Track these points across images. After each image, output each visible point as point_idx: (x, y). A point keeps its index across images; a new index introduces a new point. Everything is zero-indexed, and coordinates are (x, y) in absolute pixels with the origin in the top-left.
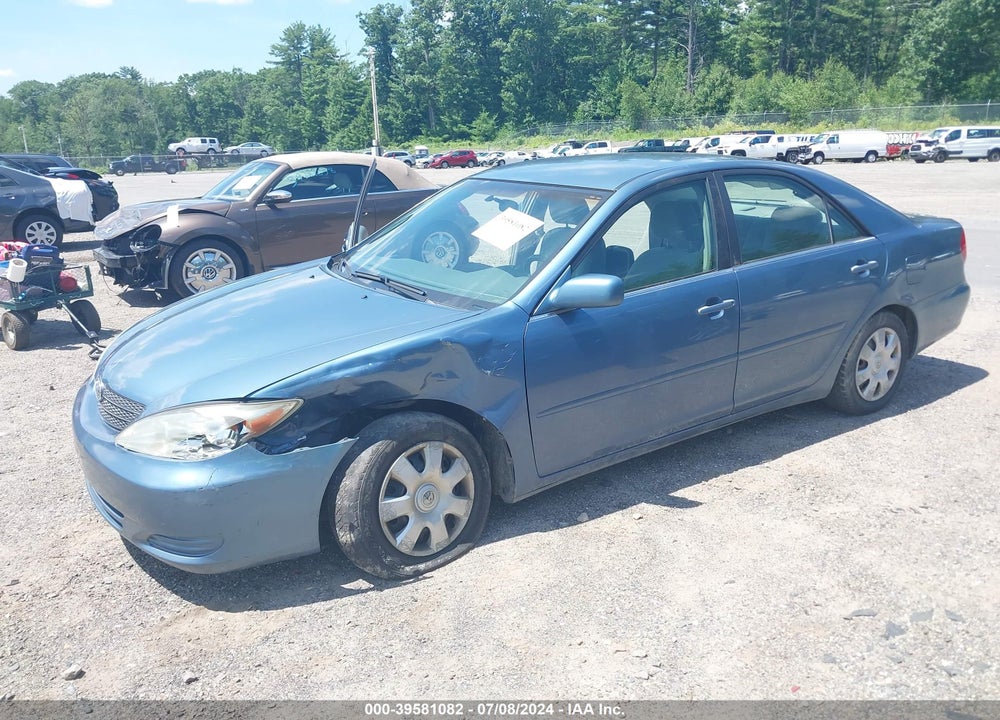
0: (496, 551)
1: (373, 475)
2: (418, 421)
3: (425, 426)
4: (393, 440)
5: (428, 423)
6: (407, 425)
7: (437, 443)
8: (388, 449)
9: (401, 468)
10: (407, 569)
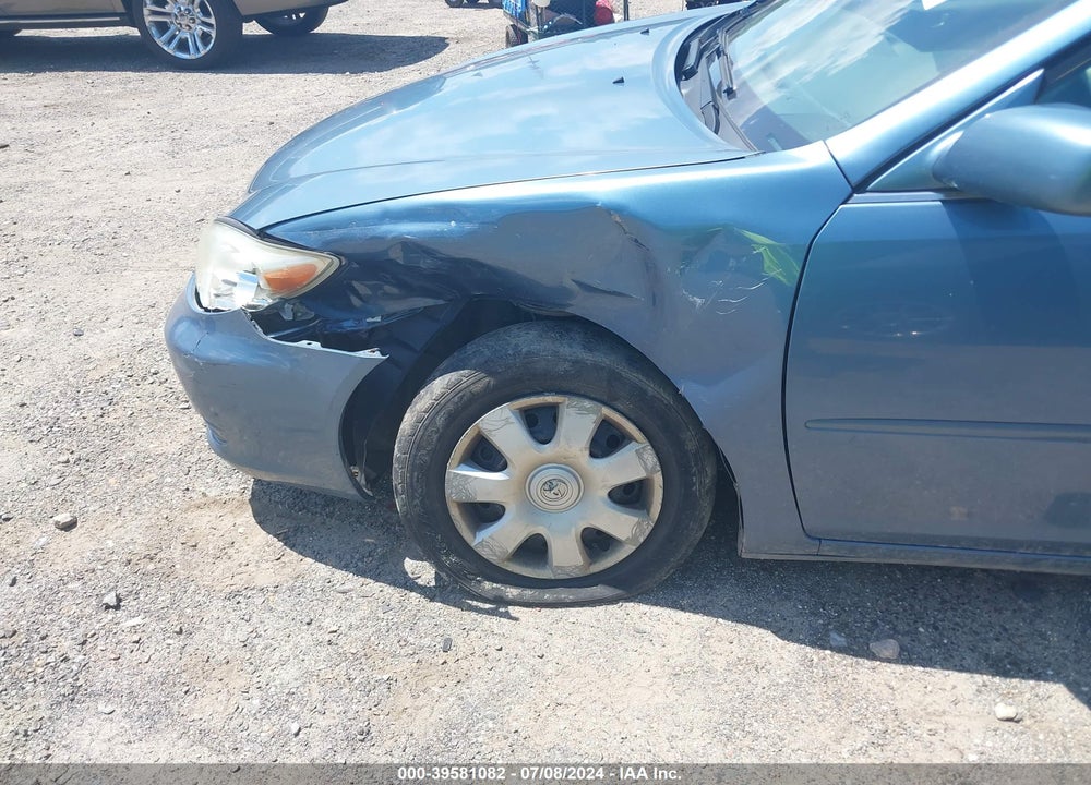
0: (660, 628)
1: (440, 421)
2: (555, 353)
3: (567, 366)
4: (490, 373)
5: (575, 362)
6: (529, 353)
7: (587, 404)
8: (479, 387)
9: (502, 425)
10: (487, 585)
